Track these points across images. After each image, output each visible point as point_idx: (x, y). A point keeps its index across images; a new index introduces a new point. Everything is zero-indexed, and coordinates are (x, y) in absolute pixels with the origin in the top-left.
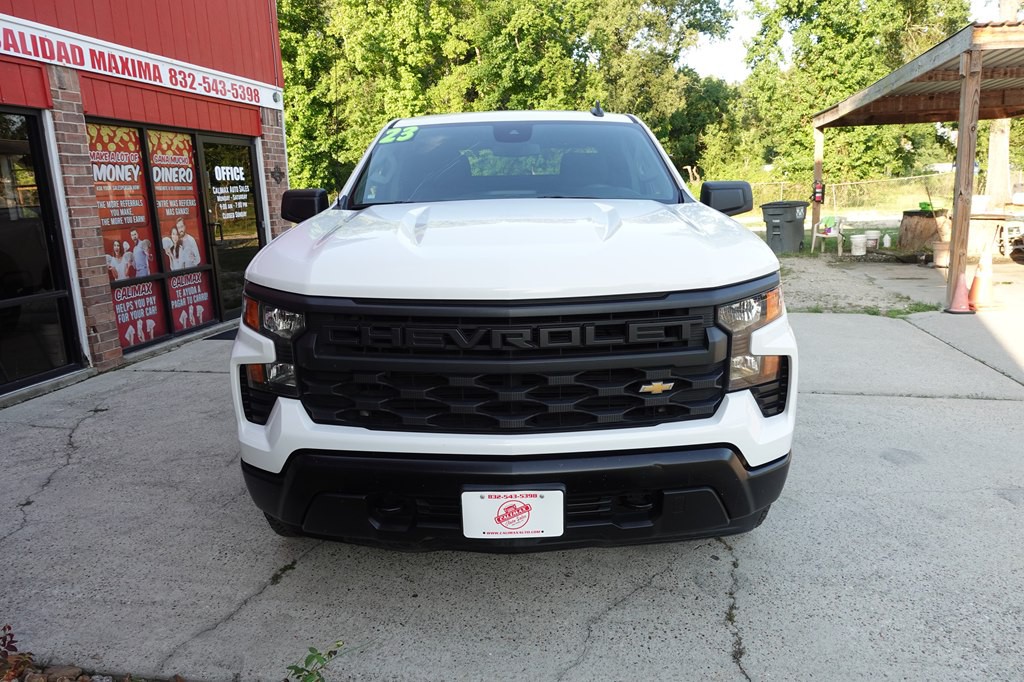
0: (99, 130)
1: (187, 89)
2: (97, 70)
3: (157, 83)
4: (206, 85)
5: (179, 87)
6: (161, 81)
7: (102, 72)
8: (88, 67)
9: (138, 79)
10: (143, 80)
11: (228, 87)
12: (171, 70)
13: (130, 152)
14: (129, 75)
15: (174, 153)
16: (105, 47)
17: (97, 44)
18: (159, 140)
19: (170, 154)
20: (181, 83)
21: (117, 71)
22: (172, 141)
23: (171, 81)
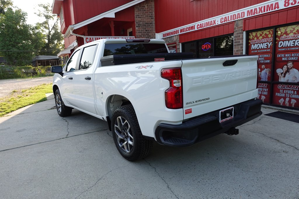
0: (256, 33)
1: (296, 4)
2: (249, 16)
3: (277, 9)
5: (290, 6)
6: (278, 7)
7: (251, 16)
8: (246, 17)
9: (266, 12)
10: (269, 11)
13: (268, 38)
14: (262, 12)
15: (295, 33)
16: (252, 7)
17: (249, 8)
18: (286, 30)
19: (292, 35)
20: (292, 4)
21: (257, 13)
22: (294, 29)
23: (285, 6)
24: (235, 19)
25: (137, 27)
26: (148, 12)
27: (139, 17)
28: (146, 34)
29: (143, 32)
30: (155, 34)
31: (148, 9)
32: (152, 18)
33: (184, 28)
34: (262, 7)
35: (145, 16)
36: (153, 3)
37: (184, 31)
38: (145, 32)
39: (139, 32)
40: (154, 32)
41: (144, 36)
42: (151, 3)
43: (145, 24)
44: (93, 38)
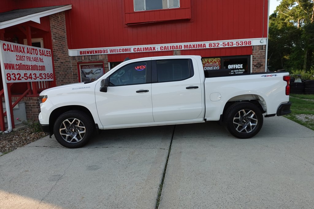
1: (216, 47)
2: (185, 49)
3: (204, 48)
4: (224, 45)
5: (212, 47)
6: (205, 47)
7: (187, 49)
8: (183, 49)
9: (198, 48)
10: (199, 48)
11: (235, 43)
12: (209, 44)
14: (195, 48)
15: (213, 63)
16: (188, 44)
17: (186, 44)
18: (208, 60)
19: (211, 63)
20: (213, 46)
21: (191, 48)
22: (213, 60)
23: (209, 46)
24: (174, 49)
25: (54, 39)
26: (61, 25)
27: (55, 28)
28: (62, 49)
29: (59, 47)
30: (68, 50)
31: (61, 21)
32: (64, 32)
33: (116, 49)
34: (195, 45)
35: (60, 28)
36: (64, 16)
37: (116, 51)
38: (61, 47)
39: (56, 46)
40: (67, 47)
41: (60, 51)
42: (63, 15)
43: (60, 37)
44: (10, 45)
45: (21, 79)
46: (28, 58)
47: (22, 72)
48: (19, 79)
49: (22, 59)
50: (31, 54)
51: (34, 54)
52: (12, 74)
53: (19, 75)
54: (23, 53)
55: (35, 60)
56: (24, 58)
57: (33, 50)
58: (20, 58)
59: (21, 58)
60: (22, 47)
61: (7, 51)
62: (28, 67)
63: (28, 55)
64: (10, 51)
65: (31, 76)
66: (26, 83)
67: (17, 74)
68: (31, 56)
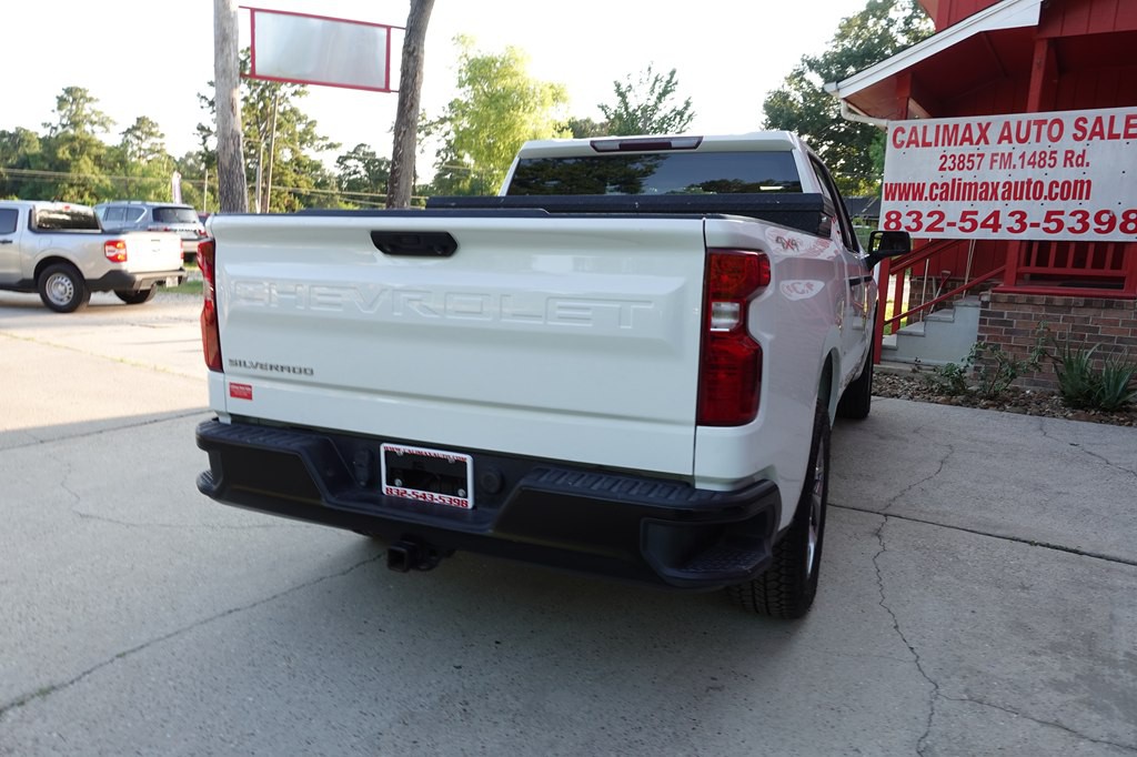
44: (925, 127)
45: (942, 230)
46: (998, 158)
47: (953, 209)
48: (931, 228)
49: (970, 165)
50: (1021, 141)
51: (1038, 140)
52: (909, 214)
53: (936, 217)
54: (978, 143)
55: (1039, 160)
56: (977, 160)
57: (1034, 129)
58: (957, 161)
59: (961, 163)
60: (980, 125)
61: (908, 146)
62: (987, 191)
63: (1005, 147)
64: (917, 146)
65: (996, 220)
66: (967, 241)
67: (931, 215)
68: (1018, 149)
